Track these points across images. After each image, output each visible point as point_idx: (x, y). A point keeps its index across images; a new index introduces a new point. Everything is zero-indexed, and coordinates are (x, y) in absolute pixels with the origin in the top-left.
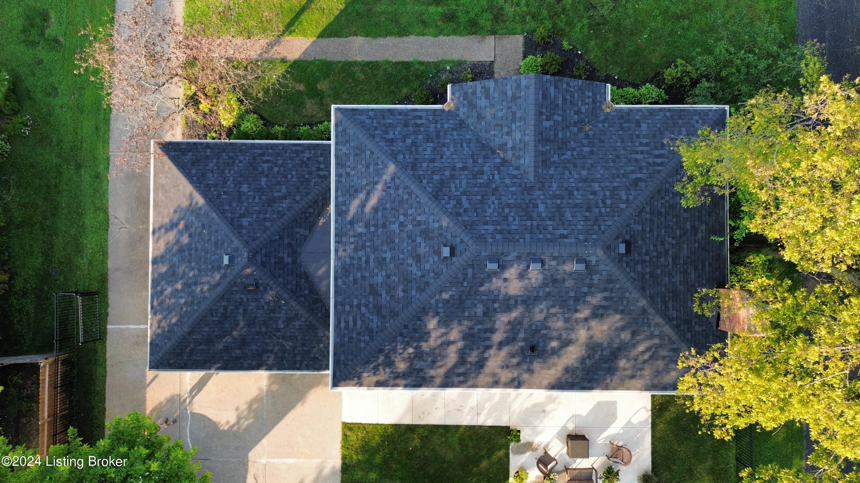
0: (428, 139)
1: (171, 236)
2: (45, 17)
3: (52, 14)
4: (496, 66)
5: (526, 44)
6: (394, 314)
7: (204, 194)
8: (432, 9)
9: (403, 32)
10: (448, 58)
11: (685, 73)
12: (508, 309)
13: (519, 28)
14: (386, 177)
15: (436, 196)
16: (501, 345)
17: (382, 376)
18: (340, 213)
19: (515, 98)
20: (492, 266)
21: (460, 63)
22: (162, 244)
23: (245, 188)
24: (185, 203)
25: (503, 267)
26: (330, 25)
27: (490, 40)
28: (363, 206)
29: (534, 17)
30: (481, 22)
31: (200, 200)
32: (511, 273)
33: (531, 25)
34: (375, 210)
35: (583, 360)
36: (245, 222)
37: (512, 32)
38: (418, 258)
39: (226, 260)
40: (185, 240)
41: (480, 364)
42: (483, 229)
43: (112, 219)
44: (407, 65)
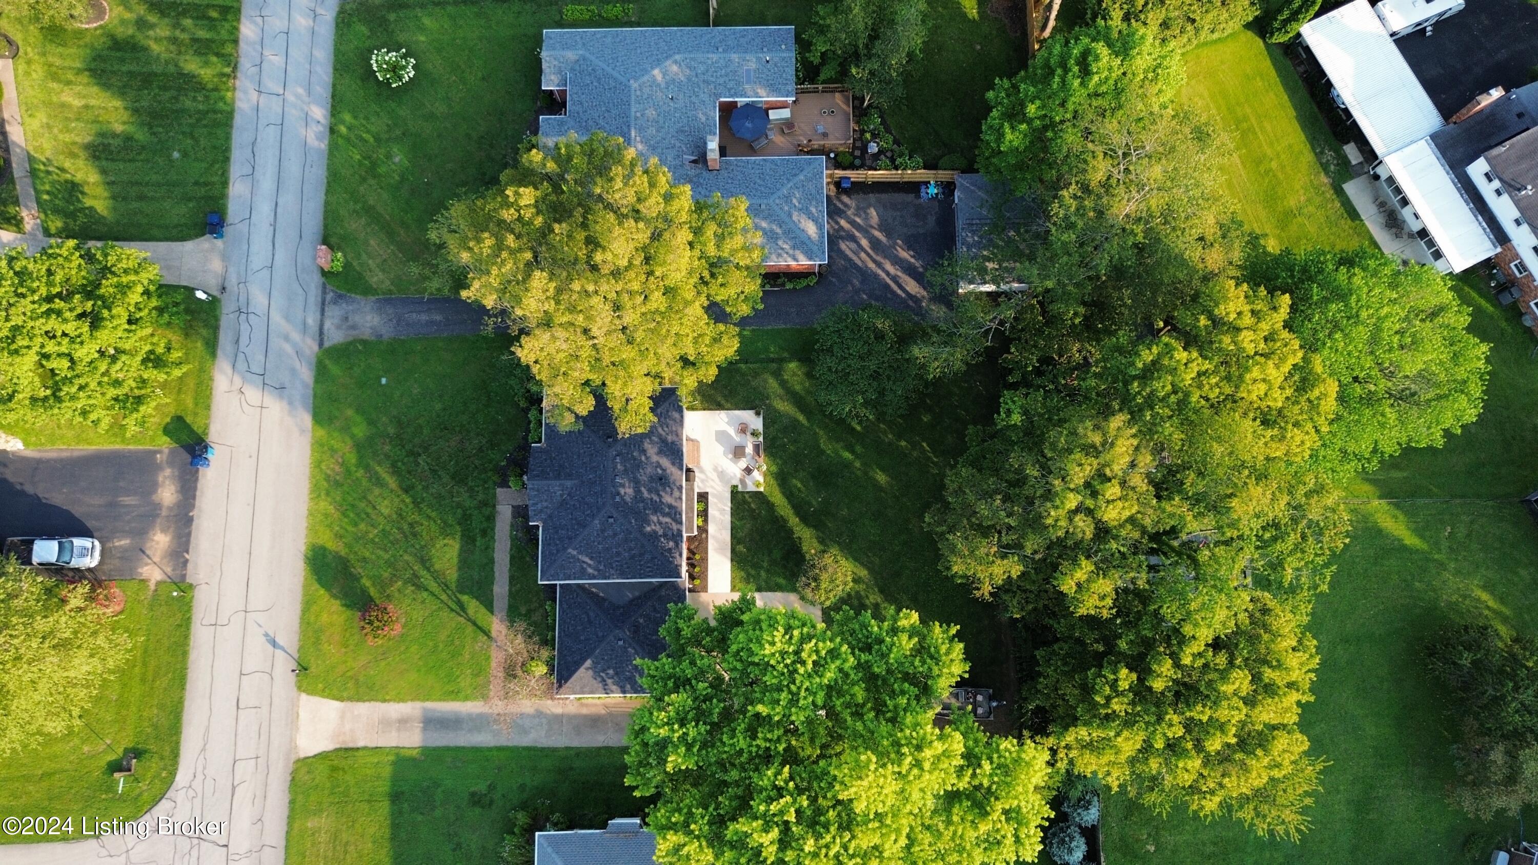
0: (557, 532)
1: (609, 681)
2: (473, 794)
3: (472, 789)
4: (515, 504)
5: (502, 487)
6: (643, 546)
7: (585, 660)
8: (478, 544)
9: (492, 561)
10: (508, 533)
11: (523, 396)
12: (640, 491)
13: (491, 491)
14: (575, 553)
15: (584, 527)
16: (659, 495)
17: (677, 555)
18: (594, 578)
19: (538, 490)
20: (618, 499)
21: (512, 525)
22: (614, 688)
23: (582, 638)
24: (590, 672)
25: (618, 494)
26: (486, 607)
27: (499, 508)
28: (590, 565)
29: (486, 482)
30: (487, 513)
31: (588, 663)
32: (622, 491)
33: (490, 483)
34: (591, 558)
35: (667, 456)
36: (600, 634)
37: (495, 495)
38: (615, 535)
39: (621, 643)
40: (611, 672)
41: (670, 506)
42: (600, 503)
43: (605, 744)
44: (512, 558)
